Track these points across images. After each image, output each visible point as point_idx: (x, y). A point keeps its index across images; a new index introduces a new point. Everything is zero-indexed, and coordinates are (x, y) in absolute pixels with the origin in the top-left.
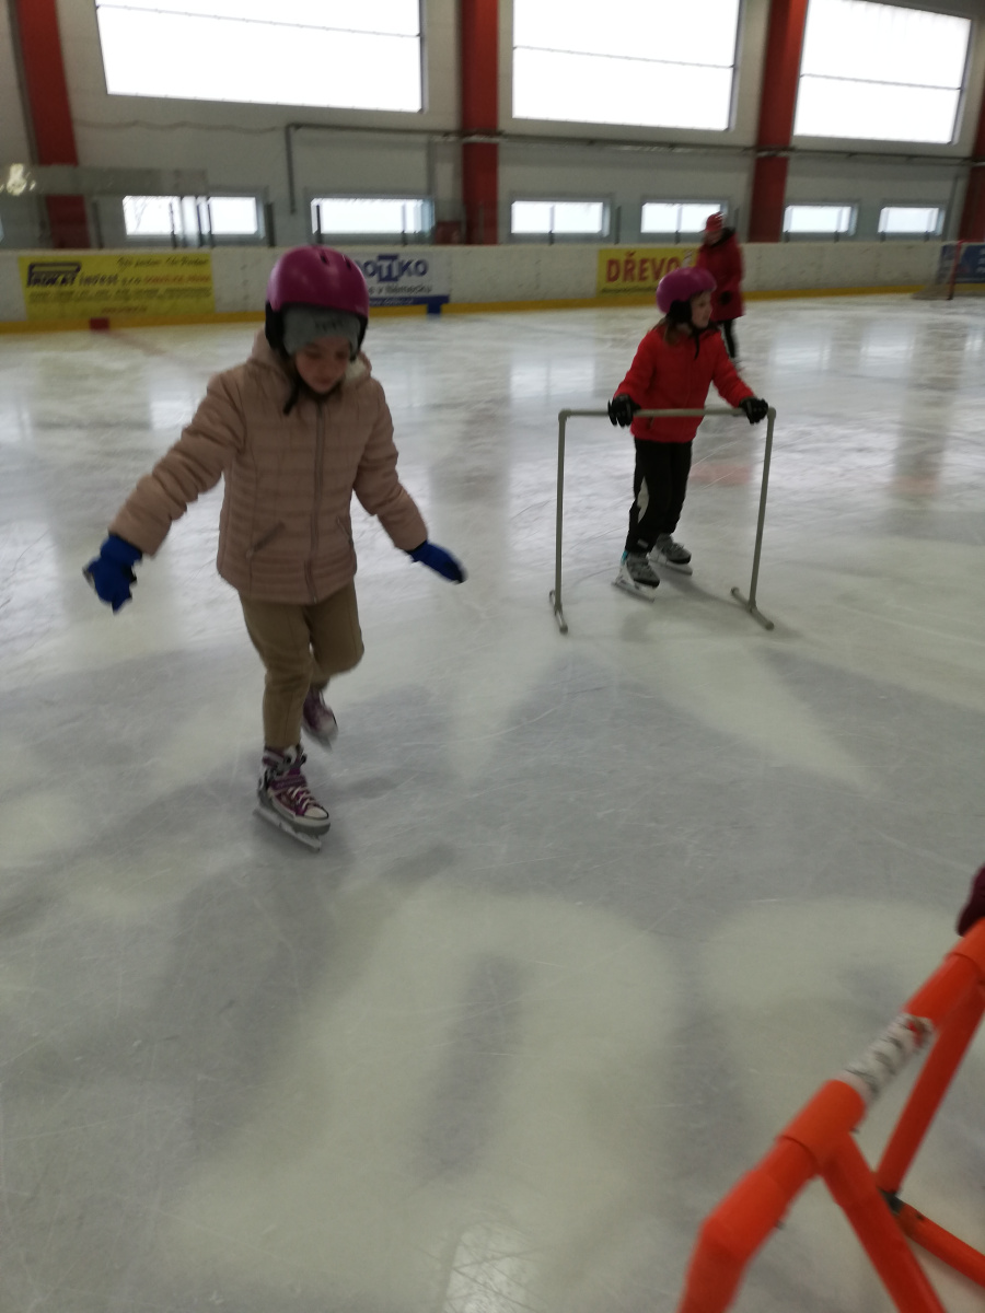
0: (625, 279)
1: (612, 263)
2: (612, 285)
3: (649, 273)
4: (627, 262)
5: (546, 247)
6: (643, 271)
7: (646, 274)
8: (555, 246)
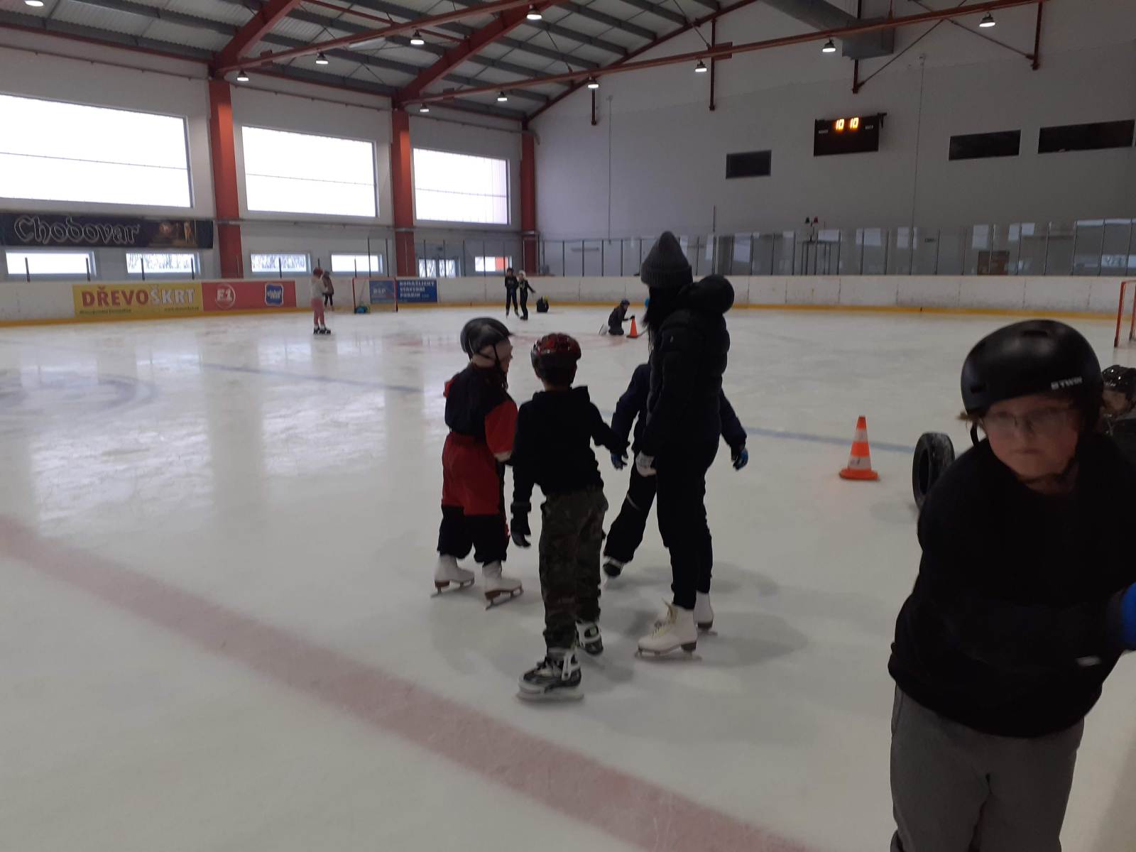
0: (100, 304)
1: (84, 295)
2: (89, 309)
3: (121, 300)
4: (99, 294)
5: (25, 284)
6: (114, 298)
7: (117, 301)
8: (32, 283)
